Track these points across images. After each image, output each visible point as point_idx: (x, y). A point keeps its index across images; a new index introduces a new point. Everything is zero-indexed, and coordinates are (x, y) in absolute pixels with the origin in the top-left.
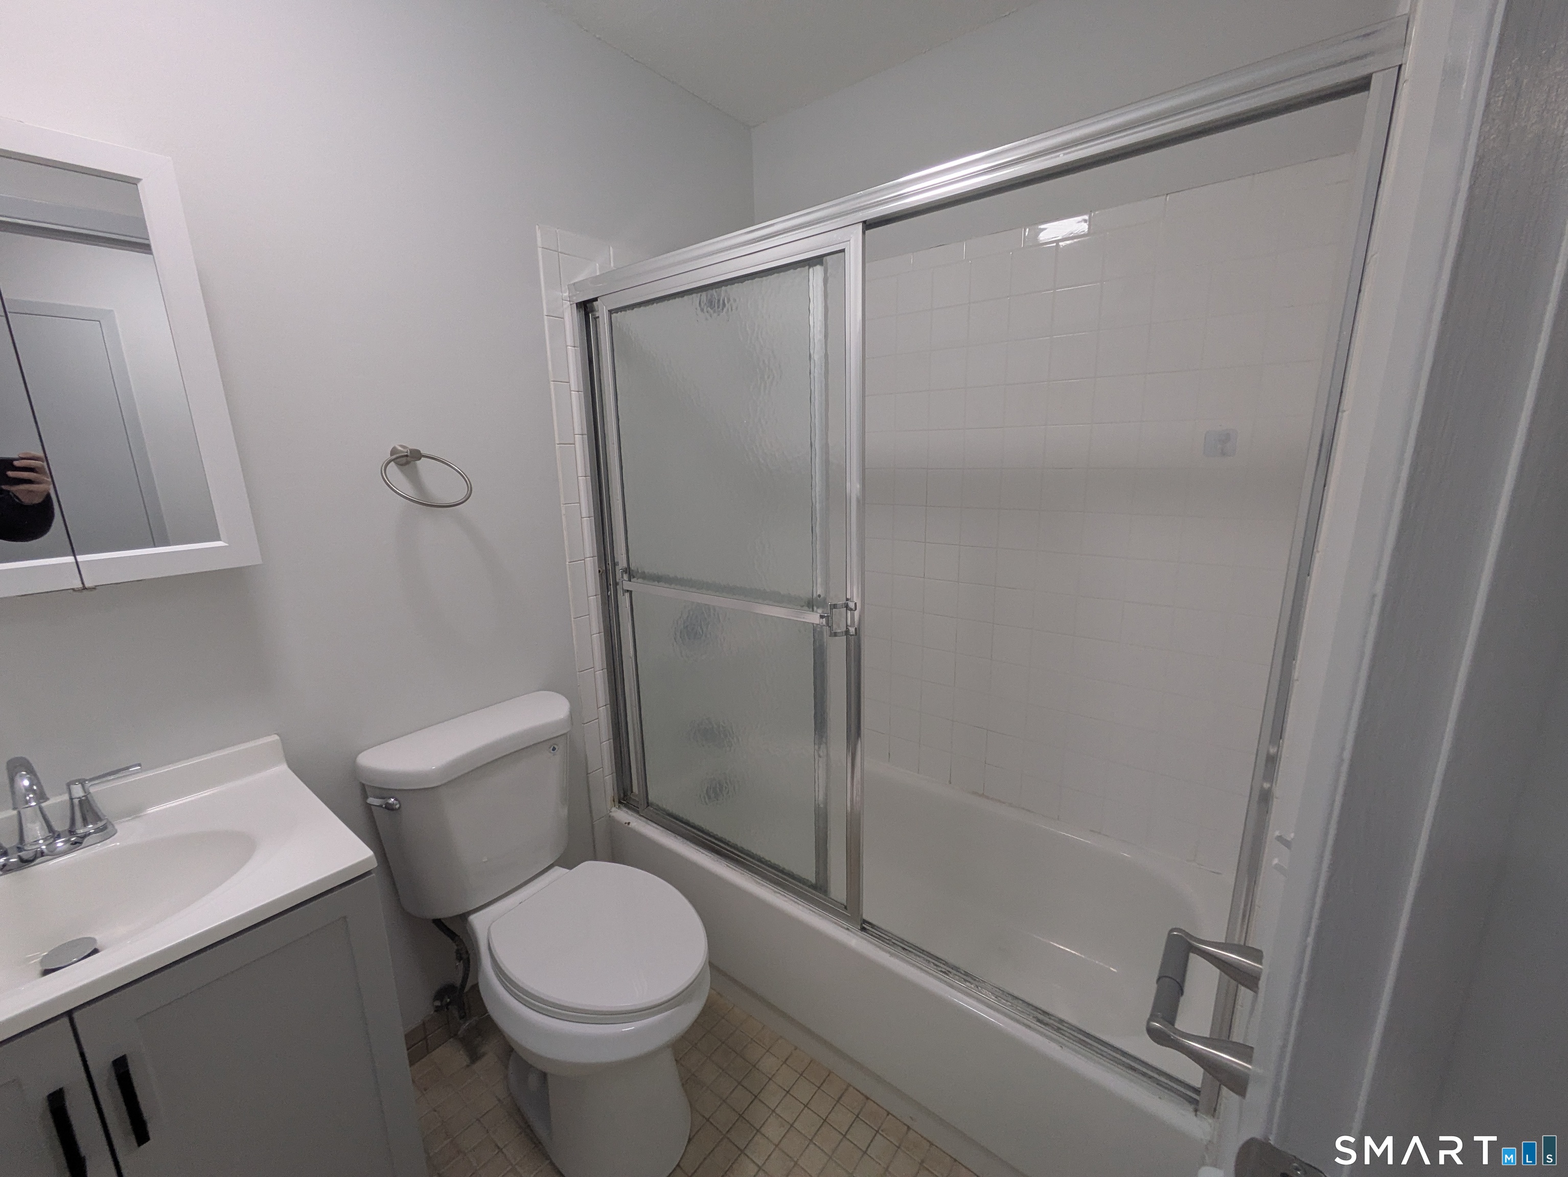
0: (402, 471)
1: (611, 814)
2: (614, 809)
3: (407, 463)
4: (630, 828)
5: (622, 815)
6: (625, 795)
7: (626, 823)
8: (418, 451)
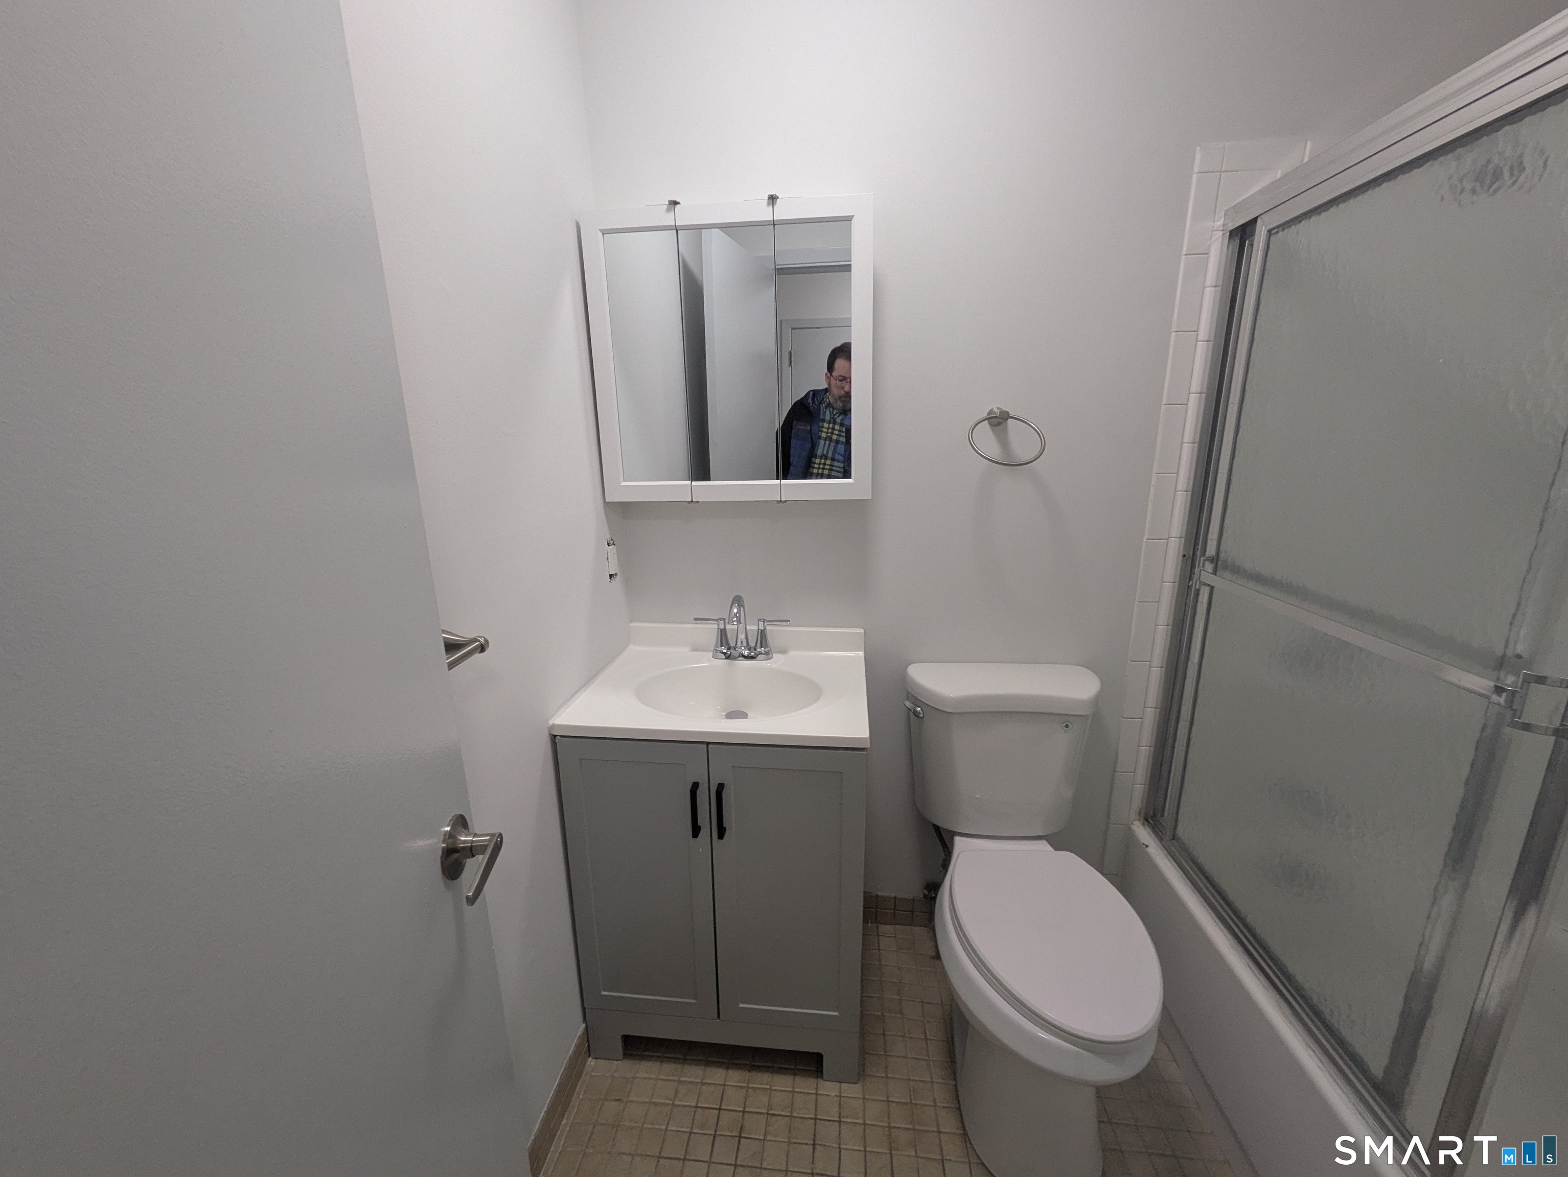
0: (992, 430)
1: (1132, 826)
2: (1137, 823)
3: (999, 424)
4: (1146, 852)
5: (1143, 834)
6: (1154, 815)
7: (1144, 844)
8: (1007, 413)
